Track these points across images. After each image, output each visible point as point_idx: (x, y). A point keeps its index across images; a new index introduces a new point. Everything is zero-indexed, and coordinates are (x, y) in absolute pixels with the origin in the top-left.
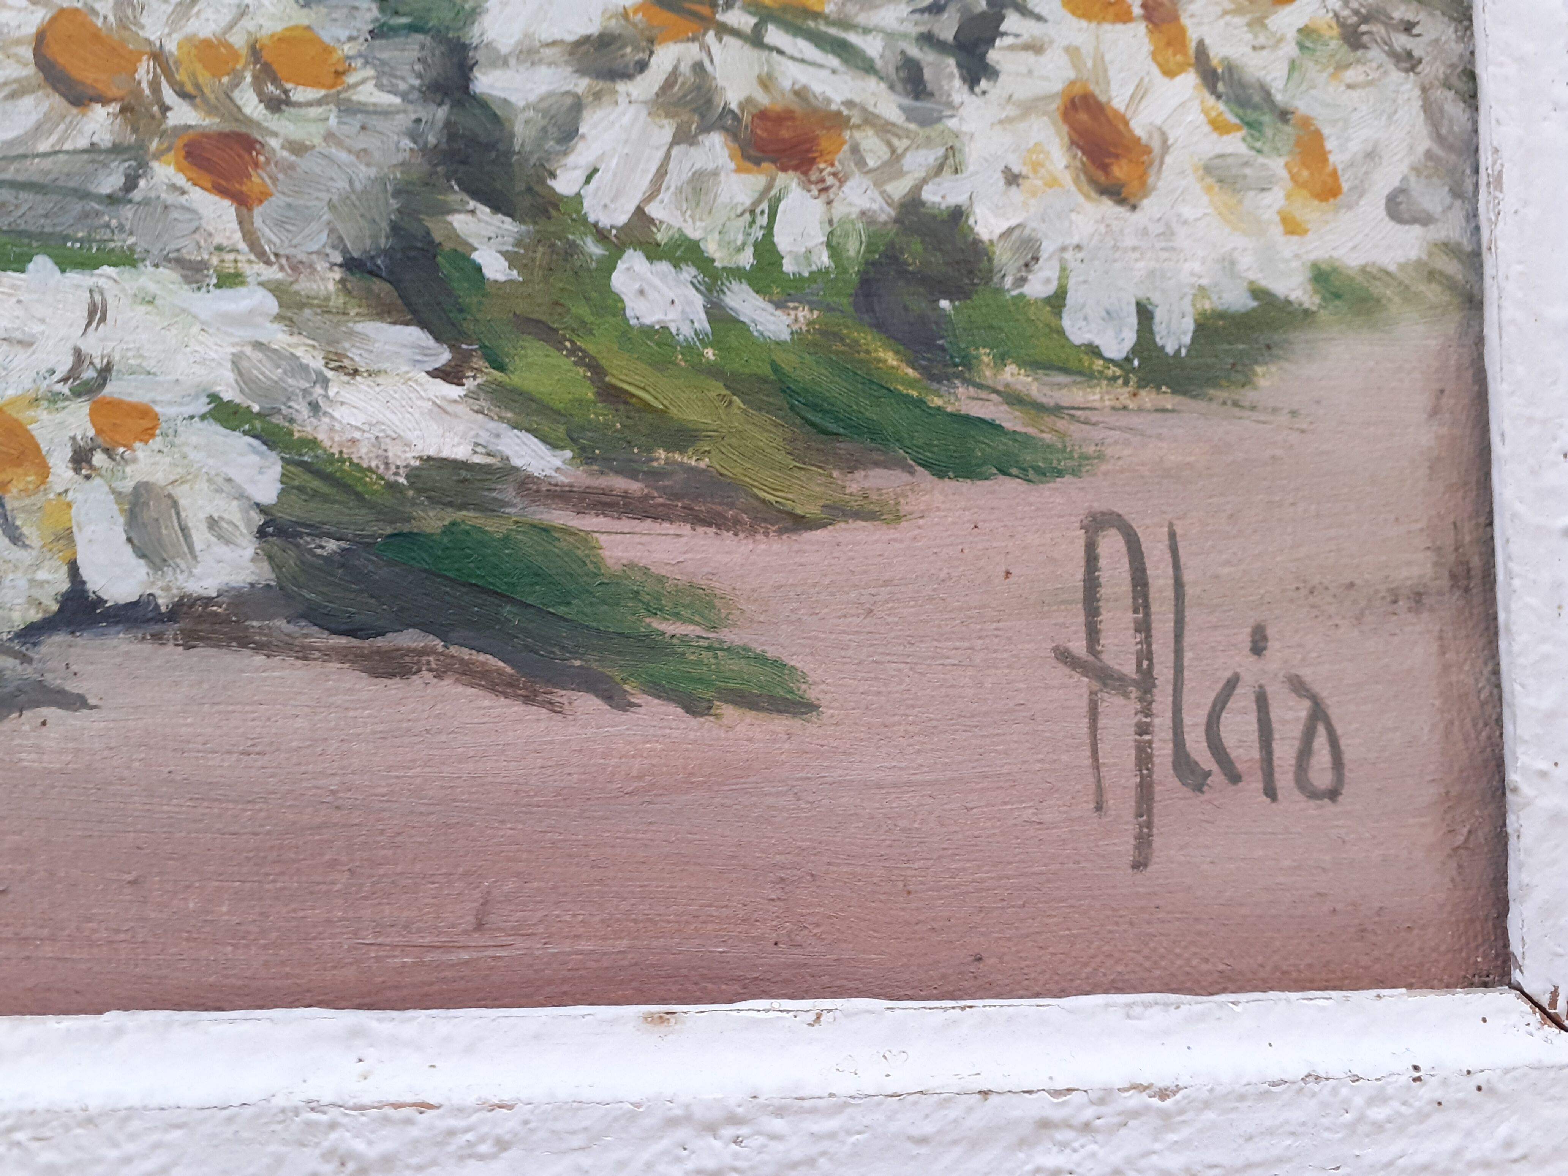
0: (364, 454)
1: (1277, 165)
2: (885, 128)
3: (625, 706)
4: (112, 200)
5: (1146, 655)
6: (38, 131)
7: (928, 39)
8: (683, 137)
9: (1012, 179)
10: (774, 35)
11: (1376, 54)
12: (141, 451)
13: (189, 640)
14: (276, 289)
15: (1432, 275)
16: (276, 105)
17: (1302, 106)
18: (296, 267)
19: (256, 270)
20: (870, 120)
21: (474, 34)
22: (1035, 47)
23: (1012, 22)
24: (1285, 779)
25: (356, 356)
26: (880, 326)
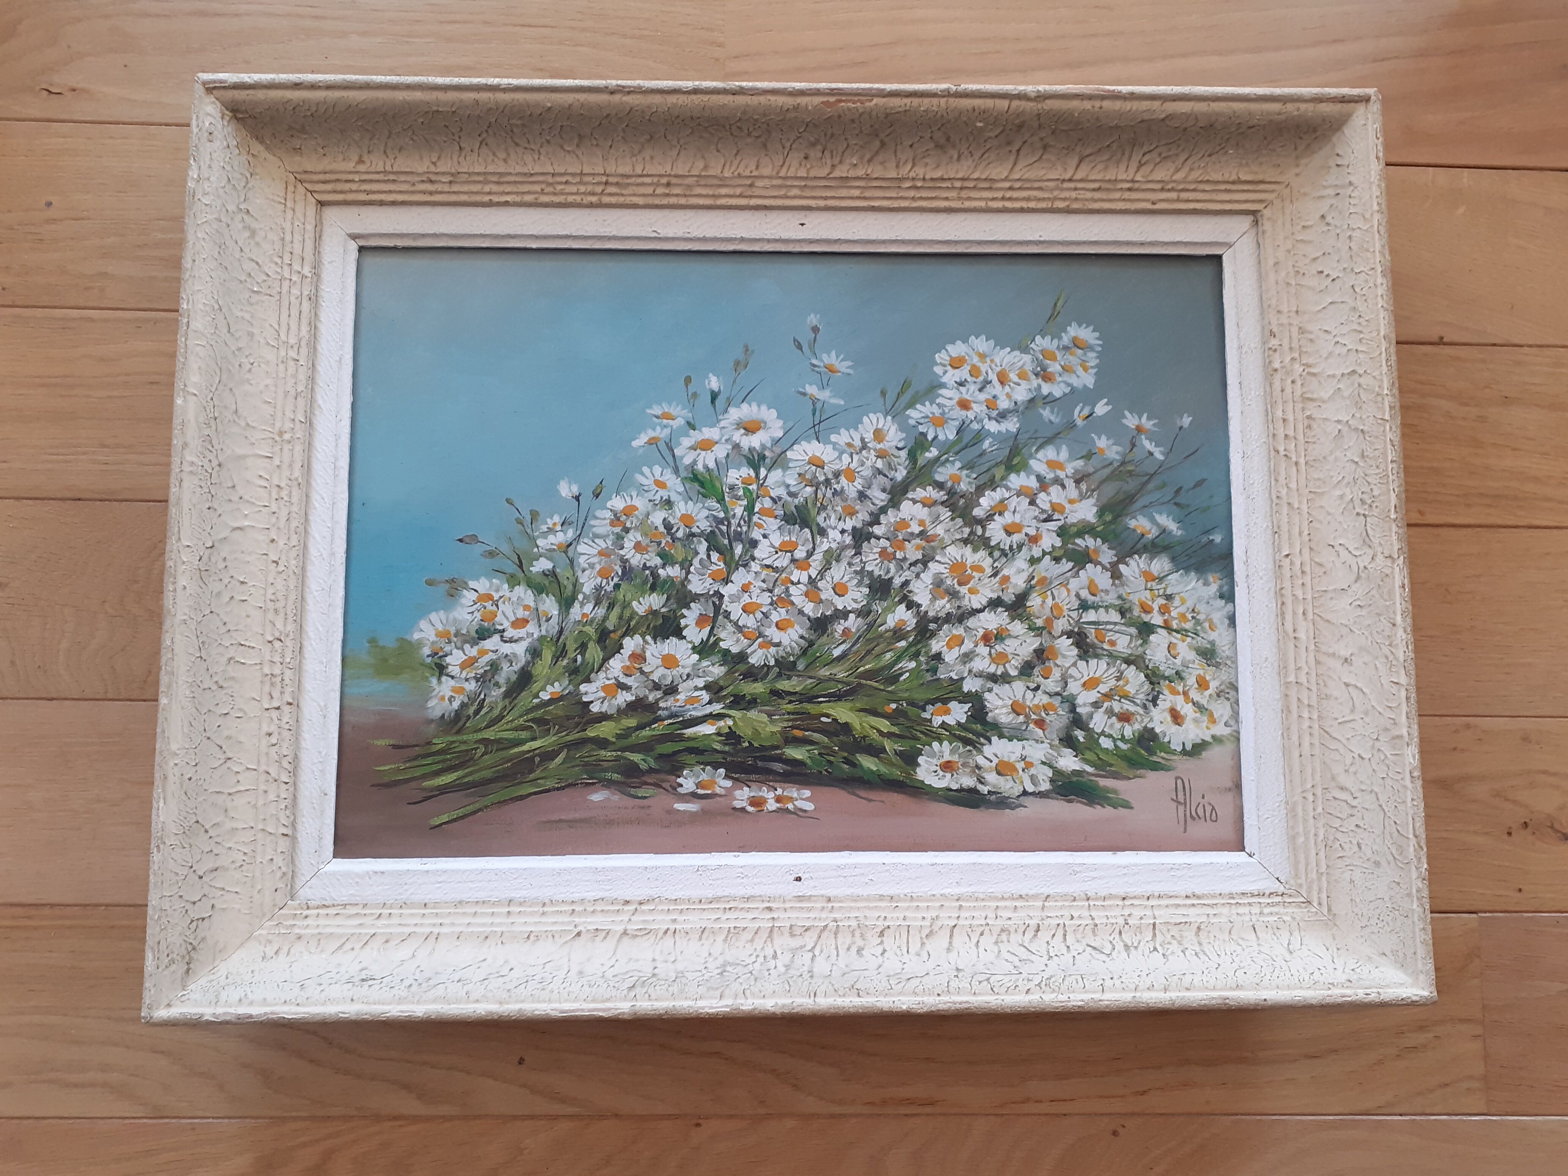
0: (1064, 769)
1: (1206, 718)
2: (1141, 715)
3: (1104, 807)
4: (1025, 730)
5: (1185, 799)
6: (1013, 719)
7: (1147, 700)
8: (1109, 718)
9: (1161, 723)
10: (1122, 700)
11: (1222, 698)
12: (1032, 769)
13: (1041, 798)
14: (1049, 743)
15: (1232, 736)
16: (1047, 715)
17: (1210, 708)
18: (1052, 740)
19: (1046, 741)
20: (1138, 713)
21: (1076, 702)
22: (1165, 700)
23: (1161, 696)
24: (1208, 818)
25: (1062, 754)
26: (1141, 747)
